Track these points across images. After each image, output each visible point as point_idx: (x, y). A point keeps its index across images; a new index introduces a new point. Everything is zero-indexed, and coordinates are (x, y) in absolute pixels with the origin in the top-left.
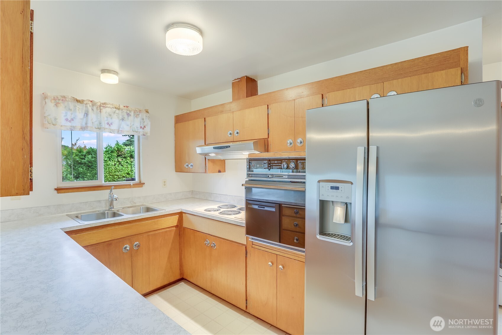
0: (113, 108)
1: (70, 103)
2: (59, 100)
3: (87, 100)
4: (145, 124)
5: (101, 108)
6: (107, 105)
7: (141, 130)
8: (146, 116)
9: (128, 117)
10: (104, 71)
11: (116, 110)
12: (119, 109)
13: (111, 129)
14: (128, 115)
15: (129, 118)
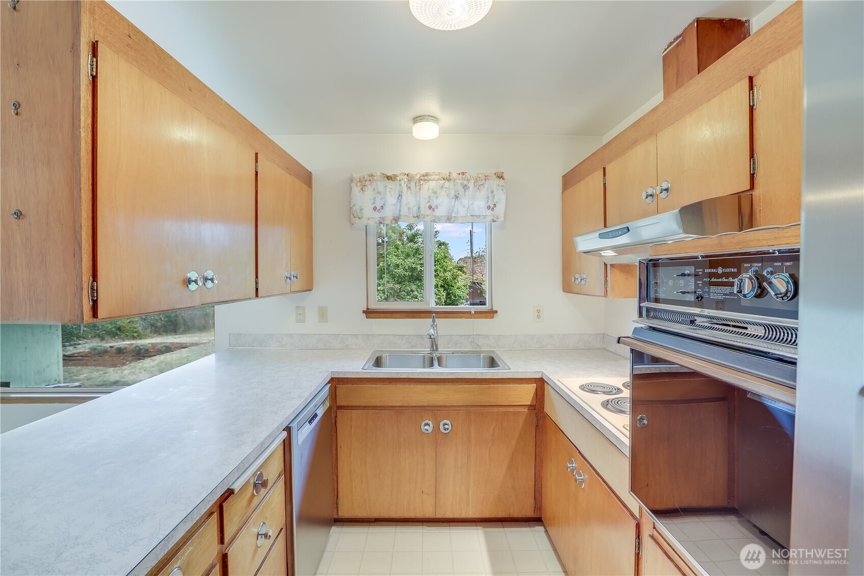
0: (439, 179)
1: (379, 183)
2: (366, 181)
3: (400, 174)
4: (496, 199)
5: (421, 183)
6: (430, 177)
7: (489, 212)
8: (499, 185)
9: (465, 191)
10: (417, 119)
11: (444, 183)
12: (449, 180)
13: (435, 216)
14: (465, 187)
15: (467, 192)
